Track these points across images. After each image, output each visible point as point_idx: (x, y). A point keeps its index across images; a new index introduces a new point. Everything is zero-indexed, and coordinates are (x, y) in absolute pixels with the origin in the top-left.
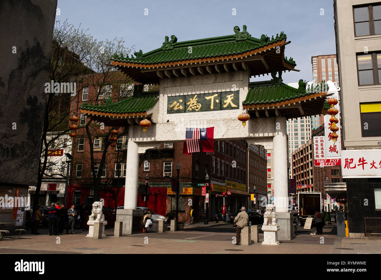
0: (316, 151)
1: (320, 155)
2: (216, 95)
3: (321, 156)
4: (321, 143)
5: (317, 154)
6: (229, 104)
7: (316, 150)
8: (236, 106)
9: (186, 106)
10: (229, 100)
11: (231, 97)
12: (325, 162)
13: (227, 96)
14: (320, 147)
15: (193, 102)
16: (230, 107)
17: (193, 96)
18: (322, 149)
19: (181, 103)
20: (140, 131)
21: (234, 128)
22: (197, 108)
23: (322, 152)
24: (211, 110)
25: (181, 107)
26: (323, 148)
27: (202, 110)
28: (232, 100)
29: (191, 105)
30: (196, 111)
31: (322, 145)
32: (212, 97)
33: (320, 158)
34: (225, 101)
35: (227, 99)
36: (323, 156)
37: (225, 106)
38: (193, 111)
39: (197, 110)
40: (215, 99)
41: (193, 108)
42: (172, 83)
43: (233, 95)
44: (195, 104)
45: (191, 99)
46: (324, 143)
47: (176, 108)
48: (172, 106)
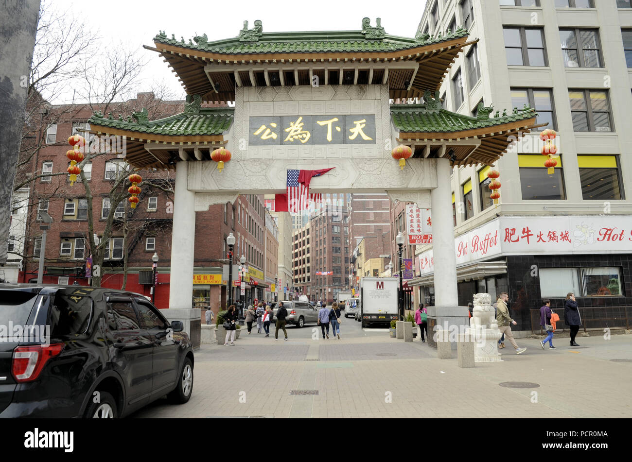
0: (411, 224)
1: (416, 229)
2: (336, 120)
3: (417, 230)
4: (417, 213)
5: (412, 228)
6: (359, 135)
7: (411, 222)
8: (369, 139)
9: (282, 135)
10: (358, 129)
11: (361, 124)
12: (422, 238)
13: (355, 123)
14: (415, 219)
15: (296, 129)
16: (359, 140)
17: (294, 118)
18: (418, 221)
19: (273, 130)
20: (200, 172)
21: (372, 173)
22: (303, 139)
23: (419, 226)
24: (328, 143)
25: (274, 136)
26: (419, 219)
27: (312, 141)
28: (362, 129)
29: (292, 133)
30: (301, 144)
31: (418, 216)
32: (329, 123)
33: (416, 233)
34: (352, 130)
35: (355, 126)
36: (419, 231)
37: (352, 138)
38: (297, 142)
39: (303, 142)
40: (334, 125)
41: (296, 137)
42: (257, 96)
43: (364, 121)
44: (299, 132)
45: (292, 124)
46: (420, 214)
47: (264, 137)
48: (257, 133)
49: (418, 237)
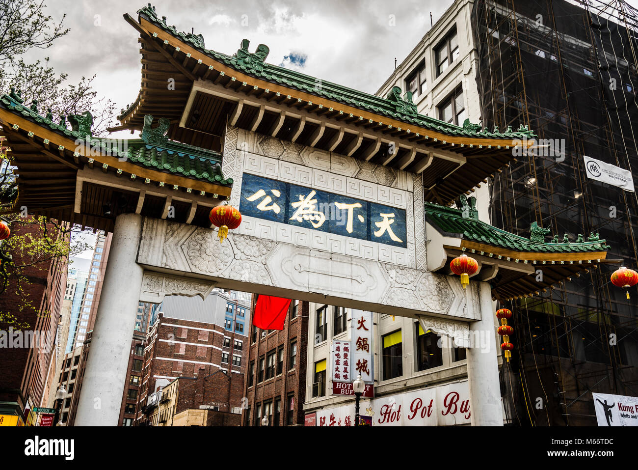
0: (336, 366)
1: (342, 374)
2: (359, 205)
3: (344, 376)
4: (345, 352)
5: (337, 372)
6: (386, 232)
7: (337, 364)
8: (400, 241)
9: (288, 209)
10: (385, 224)
11: (389, 218)
12: (349, 388)
13: (382, 215)
14: (342, 360)
15: (307, 206)
16: (385, 239)
17: (306, 191)
18: (346, 363)
19: (275, 200)
21: (404, 286)
22: (316, 222)
23: (345, 370)
24: (347, 234)
25: (277, 209)
27: (327, 228)
28: (391, 225)
29: (299, 211)
30: (313, 228)
31: (346, 356)
32: (351, 207)
33: (342, 379)
34: (378, 224)
35: (381, 220)
36: (346, 377)
37: (378, 234)
38: (306, 224)
39: (315, 226)
40: (356, 212)
41: (306, 218)
42: (257, 147)
43: (393, 215)
44: (311, 211)
45: (301, 197)
46: (349, 354)
47: (262, 207)
48: (252, 198)
49: (344, 386)
